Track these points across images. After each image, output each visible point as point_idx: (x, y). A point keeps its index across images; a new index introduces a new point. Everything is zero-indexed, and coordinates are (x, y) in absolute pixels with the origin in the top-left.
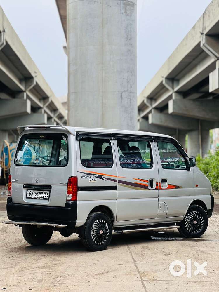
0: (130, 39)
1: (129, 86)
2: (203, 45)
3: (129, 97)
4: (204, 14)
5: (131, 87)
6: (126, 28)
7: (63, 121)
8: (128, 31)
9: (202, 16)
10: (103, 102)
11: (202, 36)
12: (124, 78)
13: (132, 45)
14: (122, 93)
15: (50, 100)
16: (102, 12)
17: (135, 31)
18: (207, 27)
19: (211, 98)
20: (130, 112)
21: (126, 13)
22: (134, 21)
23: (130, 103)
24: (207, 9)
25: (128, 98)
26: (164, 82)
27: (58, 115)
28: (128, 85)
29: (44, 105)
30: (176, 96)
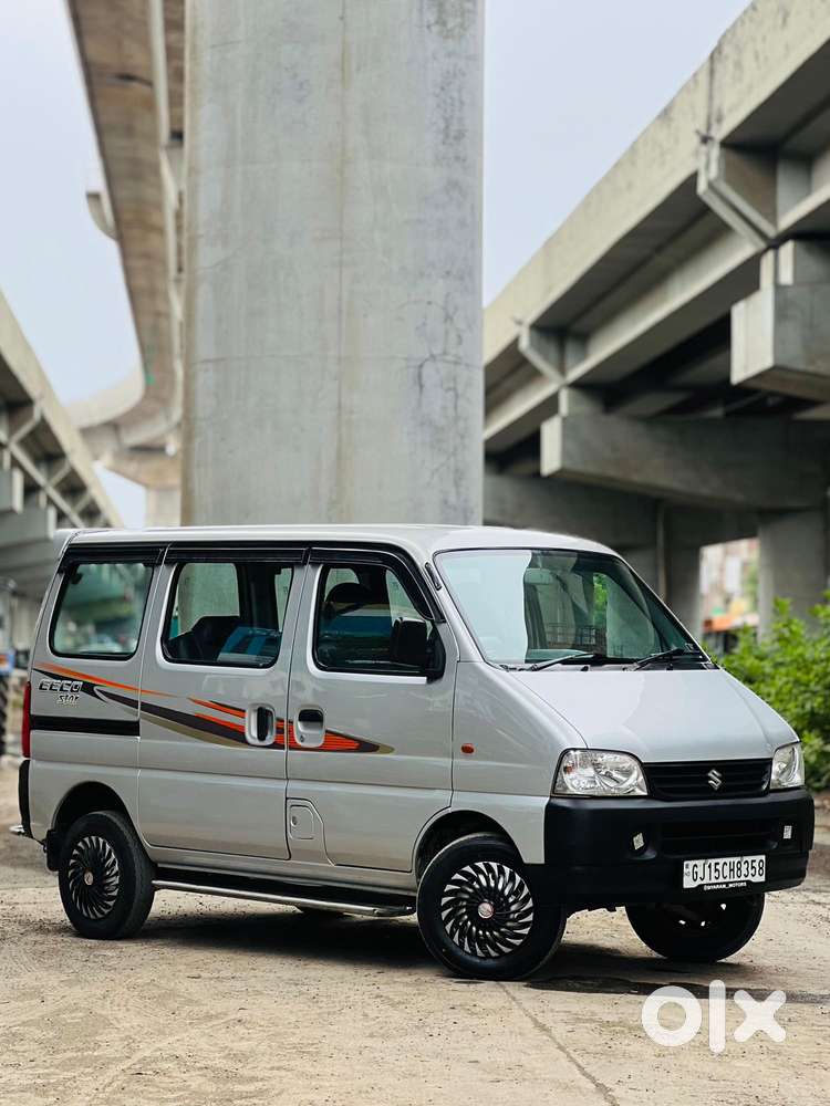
0: (460, 136)
1: (453, 336)
2: (711, 186)
3: (452, 385)
4: (712, 57)
5: (460, 340)
6: (443, 89)
7: (82, 504)
8: (449, 101)
9: (707, 65)
10: (340, 406)
11: (704, 148)
12: (429, 303)
13: (464, 160)
14: (421, 366)
15: (37, 416)
16: (342, 18)
17: (477, 106)
18: (731, 110)
19: (718, 412)
20: (455, 449)
21: (444, 24)
22: (475, 59)
23: (456, 407)
24: (729, 36)
25: (449, 389)
26: (524, 344)
27: (65, 479)
28: (447, 333)
29: (11, 433)
30: (571, 401)
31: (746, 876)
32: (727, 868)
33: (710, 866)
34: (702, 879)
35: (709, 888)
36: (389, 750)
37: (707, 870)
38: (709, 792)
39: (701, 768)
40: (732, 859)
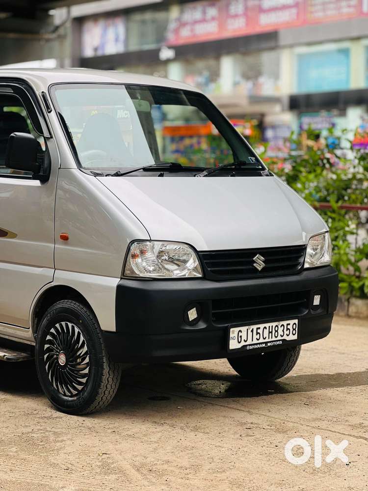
31: (282, 336)
32: (266, 331)
33: (252, 331)
34: (245, 341)
35: (251, 347)
36: (14, 236)
37: (250, 333)
38: (253, 273)
39: (248, 254)
40: (270, 324)
